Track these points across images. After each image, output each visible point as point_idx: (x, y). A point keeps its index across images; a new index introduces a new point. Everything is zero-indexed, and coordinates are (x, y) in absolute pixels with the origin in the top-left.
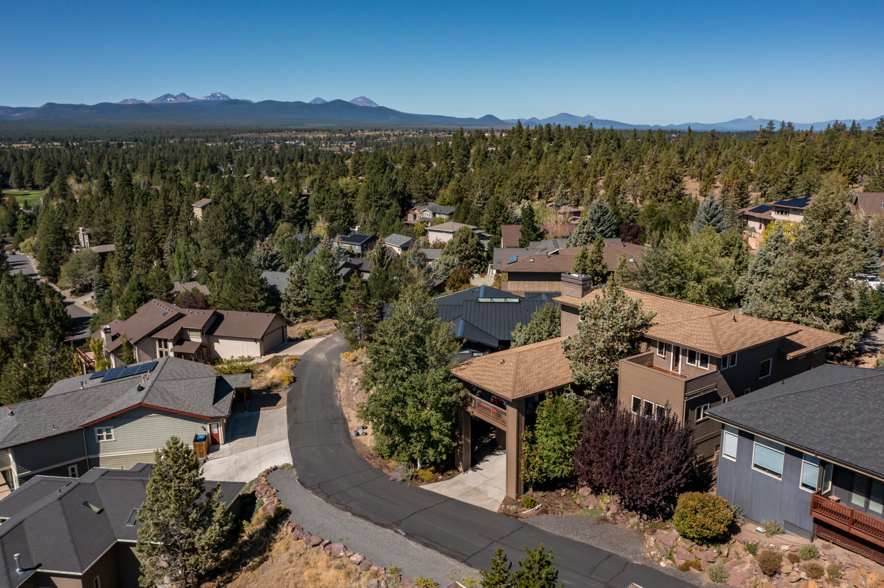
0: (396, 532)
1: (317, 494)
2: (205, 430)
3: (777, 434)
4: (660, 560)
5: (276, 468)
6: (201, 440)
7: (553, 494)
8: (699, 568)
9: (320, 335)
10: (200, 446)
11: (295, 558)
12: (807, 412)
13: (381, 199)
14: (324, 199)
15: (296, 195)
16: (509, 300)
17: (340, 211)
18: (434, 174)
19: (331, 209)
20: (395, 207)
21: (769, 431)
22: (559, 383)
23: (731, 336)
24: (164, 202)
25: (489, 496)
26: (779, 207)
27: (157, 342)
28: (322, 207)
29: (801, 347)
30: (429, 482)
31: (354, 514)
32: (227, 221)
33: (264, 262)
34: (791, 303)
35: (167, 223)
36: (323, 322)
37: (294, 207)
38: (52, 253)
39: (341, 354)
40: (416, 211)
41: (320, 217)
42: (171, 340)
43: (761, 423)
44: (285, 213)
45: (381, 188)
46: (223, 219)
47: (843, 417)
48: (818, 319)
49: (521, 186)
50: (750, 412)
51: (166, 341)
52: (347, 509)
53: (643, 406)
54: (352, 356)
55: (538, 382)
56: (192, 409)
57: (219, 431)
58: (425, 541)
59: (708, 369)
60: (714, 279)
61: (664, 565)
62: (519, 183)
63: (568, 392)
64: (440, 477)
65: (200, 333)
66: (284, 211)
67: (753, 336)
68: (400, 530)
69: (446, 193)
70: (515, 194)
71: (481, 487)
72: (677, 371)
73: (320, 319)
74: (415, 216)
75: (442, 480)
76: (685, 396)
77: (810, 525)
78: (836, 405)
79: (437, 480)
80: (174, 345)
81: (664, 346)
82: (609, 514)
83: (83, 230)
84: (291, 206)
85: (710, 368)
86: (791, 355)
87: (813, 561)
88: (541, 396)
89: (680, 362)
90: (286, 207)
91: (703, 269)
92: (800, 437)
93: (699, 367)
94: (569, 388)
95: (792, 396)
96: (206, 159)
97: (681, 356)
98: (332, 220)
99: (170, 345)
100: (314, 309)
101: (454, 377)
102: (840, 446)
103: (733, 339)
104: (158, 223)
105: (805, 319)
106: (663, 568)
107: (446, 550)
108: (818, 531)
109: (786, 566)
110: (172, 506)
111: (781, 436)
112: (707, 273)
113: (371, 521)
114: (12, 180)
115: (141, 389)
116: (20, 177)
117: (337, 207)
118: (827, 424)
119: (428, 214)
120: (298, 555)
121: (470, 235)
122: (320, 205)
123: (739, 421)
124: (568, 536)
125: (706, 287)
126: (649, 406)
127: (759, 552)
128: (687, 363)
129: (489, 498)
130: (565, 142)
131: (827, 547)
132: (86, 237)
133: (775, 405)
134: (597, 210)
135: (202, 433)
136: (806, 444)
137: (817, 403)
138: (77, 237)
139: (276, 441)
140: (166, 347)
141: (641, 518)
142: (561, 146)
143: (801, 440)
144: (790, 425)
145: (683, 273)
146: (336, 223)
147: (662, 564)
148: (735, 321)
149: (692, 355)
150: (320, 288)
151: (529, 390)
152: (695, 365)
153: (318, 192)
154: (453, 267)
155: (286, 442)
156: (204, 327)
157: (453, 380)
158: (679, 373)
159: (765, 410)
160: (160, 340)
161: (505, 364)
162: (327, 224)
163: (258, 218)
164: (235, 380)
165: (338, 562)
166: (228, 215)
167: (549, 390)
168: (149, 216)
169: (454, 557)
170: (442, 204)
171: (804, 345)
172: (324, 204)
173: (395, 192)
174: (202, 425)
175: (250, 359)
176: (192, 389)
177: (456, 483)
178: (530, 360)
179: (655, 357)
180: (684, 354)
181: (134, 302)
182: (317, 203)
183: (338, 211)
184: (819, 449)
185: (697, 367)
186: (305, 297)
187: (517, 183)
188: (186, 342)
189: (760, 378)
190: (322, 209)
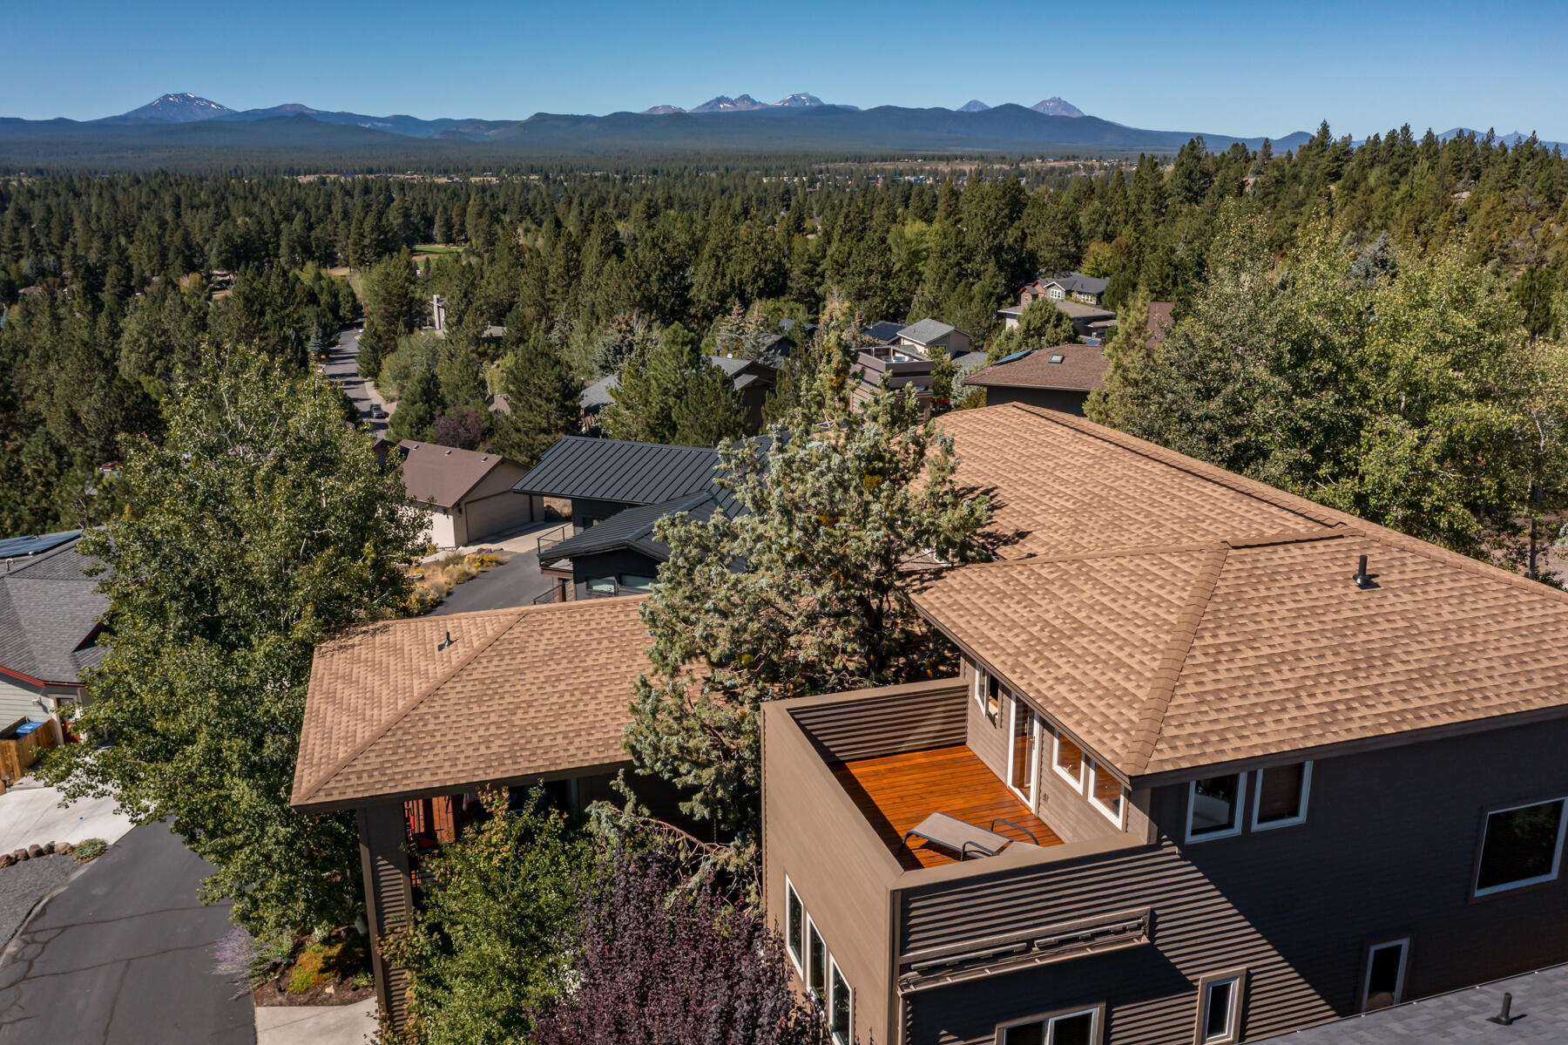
2: (45, 709)
5: (51, 849)
6: (25, 736)
13: (968, 260)
14: (850, 254)
15: (818, 252)
19: (859, 274)
20: (991, 277)
35: (567, 292)
37: (811, 273)
38: (380, 337)
41: (835, 289)
44: (793, 285)
59: (1119, 823)
60: (1476, 409)
63: (617, 798)
64: (330, 990)
66: (792, 280)
69: (1101, 250)
72: (1027, 793)
74: (1035, 297)
76: (898, 969)
79: (322, 999)
83: (438, 301)
84: (805, 272)
85: (1128, 822)
89: (1034, 757)
90: (796, 272)
91: (1433, 368)
93: (1093, 801)
98: (860, 296)
104: (554, 292)
112: (1450, 386)
117: (870, 272)
119: (1056, 294)
121: (1053, 319)
122: (840, 267)
125: (1439, 439)
126: (818, 955)
128: (1056, 767)
132: (442, 311)
135: (34, 718)
138: (431, 314)
145: (1351, 379)
148: (1368, 582)
152: (1079, 788)
161: (449, 649)
163: (721, 288)
173: (1000, 247)
174: (35, 697)
179: (970, 708)
182: (837, 262)
183: (872, 279)
185: (1084, 799)
189: (1479, 893)
190: (844, 275)
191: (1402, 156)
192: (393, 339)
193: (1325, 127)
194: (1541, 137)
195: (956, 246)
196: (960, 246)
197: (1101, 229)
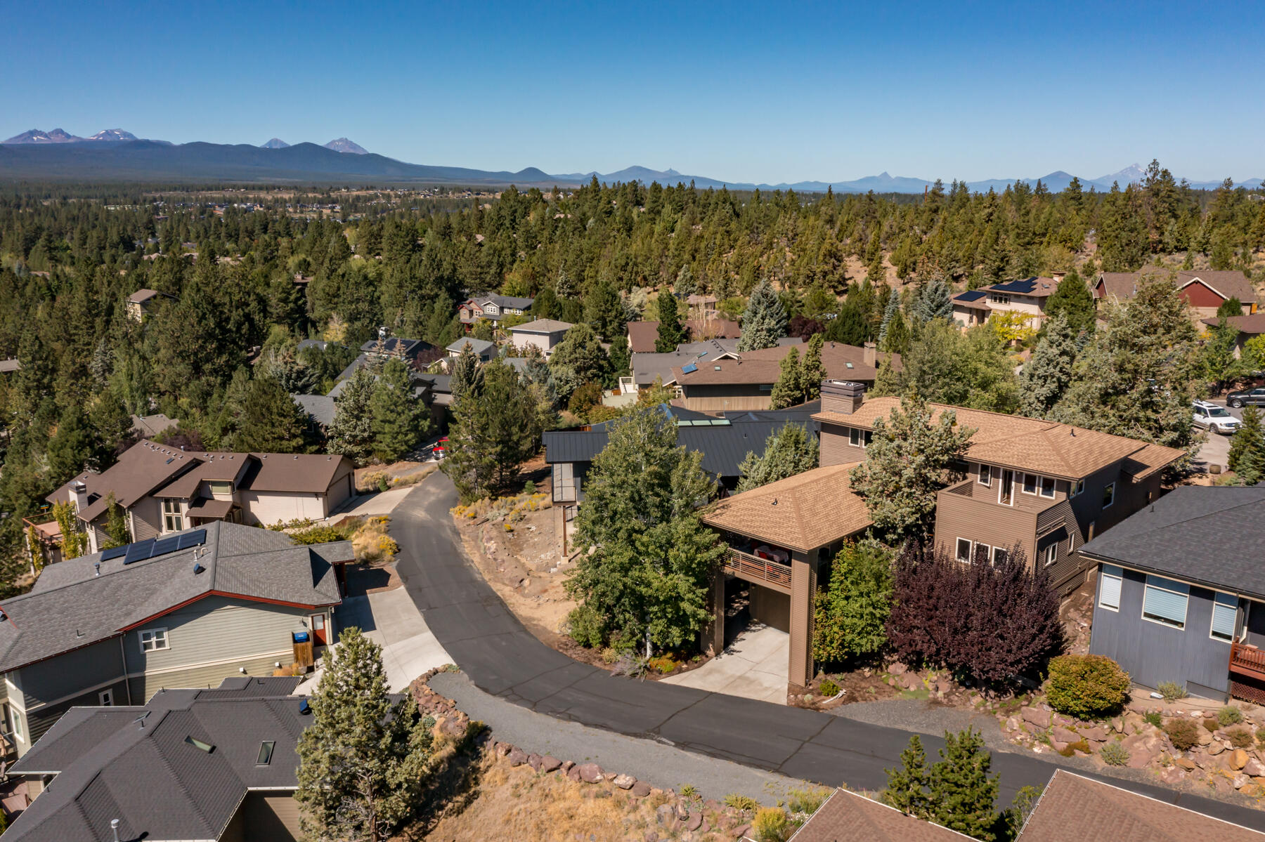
0: (659, 742)
1: (514, 701)
2: (305, 625)
3: (1181, 572)
4: (1032, 745)
5: (436, 672)
6: (301, 641)
7: (853, 675)
8: (1087, 750)
9: (403, 484)
10: (303, 648)
11: (523, 791)
12: (1212, 543)
13: (420, 288)
14: (339, 289)
15: (288, 284)
16: (696, 423)
17: (363, 306)
18: (492, 252)
19: (351, 303)
20: (444, 300)
21: (1172, 570)
22: (856, 526)
23: (1077, 454)
24: (87, 296)
25: (766, 685)
26: (996, 293)
27: (163, 504)
28: (336, 300)
29: (1144, 467)
30: (670, 673)
31: (586, 724)
33: (288, 381)
34: (1112, 412)
35: (92, 327)
36: (395, 466)
37: (285, 301)
39: (452, 509)
40: (473, 305)
42: (186, 500)
43: (1156, 559)
44: (272, 310)
45: (420, 272)
47: (1258, 545)
48: (1145, 432)
49: (629, 268)
50: (1138, 546)
51: (178, 501)
52: (571, 718)
53: (972, 551)
54: (470, 511)
55: (831, 526)
56: (285, 594)
57: (326, 626)
58: (709, 750)
59: (1053, 498)
61: (1040, 751)
62: (627, 264)
63: (867, 538)
64: (685, 666)
65: (229, 488)
67: (1101, 453)
68: (664, 740)
69: (514, 278)
71: (748, 675)
72: (1009, 503)
73: (389, 462)
74: (471, 312)
75: (687, 670)
76: (1037, 532)
77: (1224, 683)
78: (1245, 532)
79: (680, 671)
80: (190, 507)
81: (986, 470)
82: (940, 694)
84: (281, 300)
85: (1057, 497)
86: (1138, 477)
87: (1236, 727)
88: (838, 545)
89: (1013, 491)
90: (274, 301)
92: (1212, 574)
93: (1041, 495)
94: (868, 533)
95: (1184, 524)
96: (115, 230)
97: (1013, 484)
98: (352, 318)
99: (184, 507)
100: (383, 446)
101: (707, 526)
103: (1081, 457)
104: (76, 327)
105: (1132, 432)
106: (1039, 755)
107: (743, 759)
108: (1235, 689)
109: (1204, 736)
110: (358, 730)
111: (1188, 574)
113: (616, 731)
115: (200, 570)
117: (358, 300)
118: (1241, 556)
119: (492, 310)
120: (527, 785)
121: (588, 337)
122: (332, 297)
123: (1128, 559)
124: (897, 727)
126: (982, 550)
127: (1165, 722)
128: (1023, 492)
129: (766, 689)
130: (663, 207)
131: (1248, 708)
133: (1166, 537)
134: (762, 299)
135: (301, 630)
136: (1222, 581)
137: (1219, 531)
139: (414, 634)
140: (177, 510)
141: (986, 695)
142: (659, 212)
143: (1214, 577)
144: (1195, 560)
146: (358, 324)
147: (1036, 750)
148: (1074, 436)
149: (1030, 481)
150: (391, 416)
151: (824, 538)
152: (1035, 494)
153: (328, 278)
154: (567, 382)
155: (429, 635)
156: (236, 478)
157: (707, 531)
158: (1012, 505)
160: (167, 501)
161: (779, 504)
162: (346, 325)
164: (329, 551)
165: (595, 789)
167: (848, 536)
169: (759, 767)
170: (511, 295)
171: (1146, 463)
172: (338, 296)
173: (442, 277)
174: (300, 618)
175: (309, 523)
176: (277, 566)
177: (710, 672)
178: (809, 497)
179: (974, 487)
180: (1018, 481)
181: (72, 448)
182: (328, 294)
183: (361, 306)
184: (1240, 586)
185: (1038, 497)
186: (365, 430)
188: (208, 502)
190: (336, 303)
195: (411, 278)
196: (413, 277)
197: (495, 260)
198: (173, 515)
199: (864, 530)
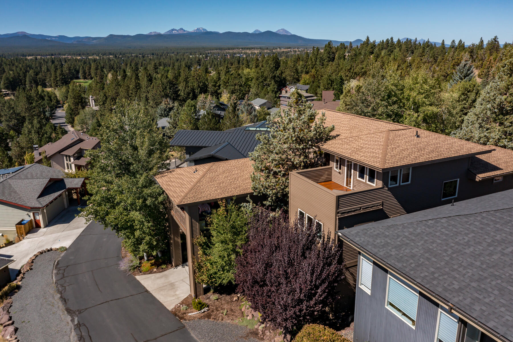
0: (72, 320)
1: (57, 275)
2: (29, 216)
5: (51, 249)
6: (23, 224)
10: (20, 228)
13: (266, 80)
14: (229, 79)
15: (217, 79)
18: (303, 66)
19: (232, 86)
20: (273, 86)
23: (404, 150)
27: (65, 157)
29: (495, 168)
30: (144, 273)
31: (61, 297)
32: (163, 91)
33: (164, 112)
37: (215, 86)
38: (73, 110)
40: (287, 89)
41: (225, 90)
42: (73, 156)
45: (265, 74)
46: (161, 89)
51: (69, 157)
52: (61, 292)
53: (306, 220)
57: (40, 218)
59: (374, 185)
60: (430, 108)
62: (351, 69)
63: (248, 202)
64: (155, 270)
66: (209, 88)
68: (76, 319)
69: (306, 77)
70: (347, 76)
74: (286, 92)
76: (337, 213)
80: (74, 160)
82: (262, 327)
83: (92, 98)
84: (213, 86)
85: (377, 184)
86: (480, 177)
89: (352, 177)
90: (210, 86)
91: (420, 98)
92: (434, 279)
93: (367, 182)
94: (248, 198)
97: (352, 171)
98: (233, 92)
99: (72, 159)
102: (487, 300)
112: (424, 102)
113: (65, 306)
114: (80, 75)
116: (84, 73)
117: (235, 85)
118: (478, 263)
119: (293, 90)
122: (226, 83)
125: (422, 115)
126: (310, 220)
128: (358, 178)
130: (395, 49)
132: (93, 101)
135: (26, 219)
137: (473, 232)
138: (89, 102)
139: (77, 228)
140: (70, 161)
141: (284, 337)
142: (393, 51)
143: (435, 282)
144: (428, 259)
145: (401, 102)
148: (418, 136)
149: (362, 170)
152: (364, 181)
155: (82, 229)
156: (92, 148)
157: (154, 186)
159: (406, 237)
160: (66, 156)
161: (197, 172)
162: (229, 95)
163: (188, 91)
164: (71, 182)
166: (164, 87)
168: (127, 89)
170: (303, 84)
171: (500, 167)
172: (228, 83)
173: (275, 76)
174: (27, 213)
176: (29, 186)
179: (333, 172)
180: (355, 169)
182: (224, 82)
183: (236, 87)
185: (365, 183)
187: (349, 68)
188: (82, 158)
189: (443, 199)
190: (227, 86)
191: (391, 47)
192: (77, 111)
193: (368, 38)
194: (430, 41)
195: (261, 76)
196: (262, 76)
197: (304, 70)
198: (69, 163)
199: (246, 195)
